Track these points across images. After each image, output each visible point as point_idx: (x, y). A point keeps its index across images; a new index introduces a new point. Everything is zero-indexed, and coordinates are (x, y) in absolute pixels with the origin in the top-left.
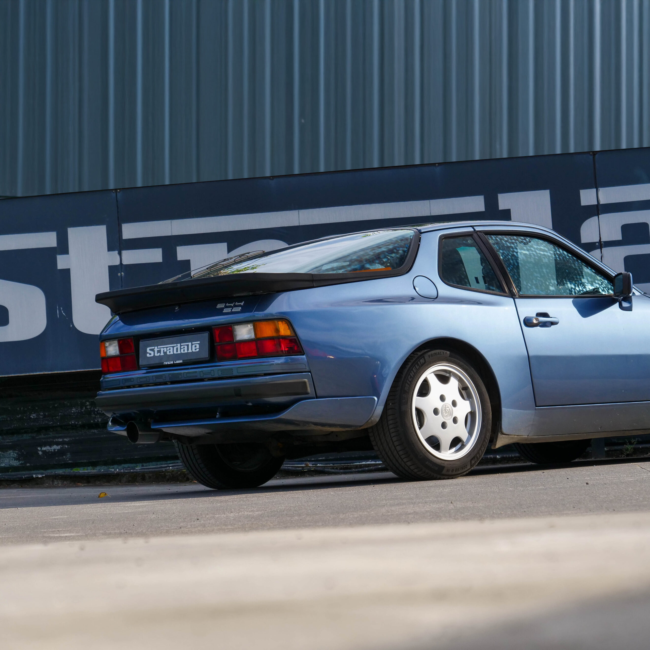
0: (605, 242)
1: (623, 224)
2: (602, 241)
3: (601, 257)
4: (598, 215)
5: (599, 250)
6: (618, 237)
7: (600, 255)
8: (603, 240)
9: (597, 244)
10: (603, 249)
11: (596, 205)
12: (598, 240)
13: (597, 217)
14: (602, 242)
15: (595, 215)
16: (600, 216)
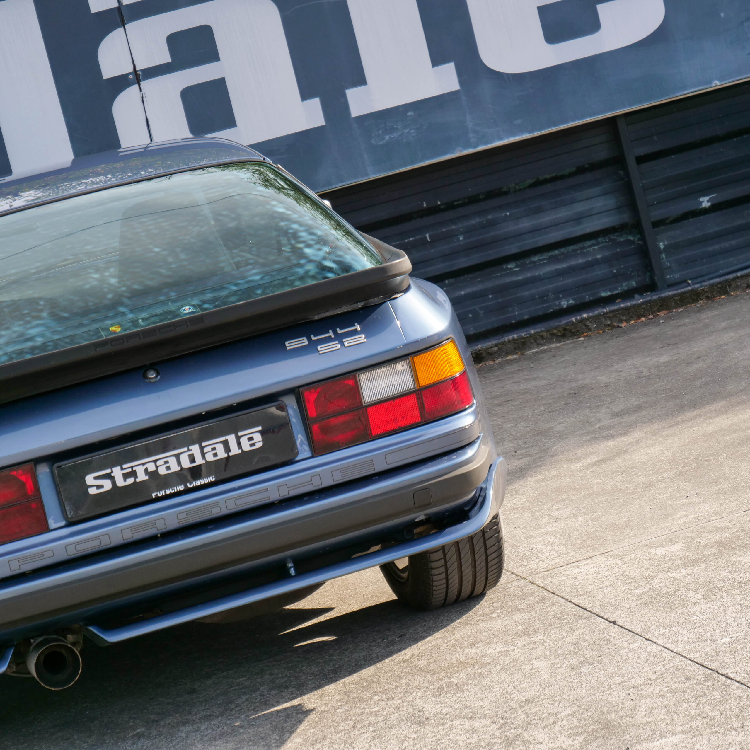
0: (142, 71)
1: (169, 33)
2: (137, 69)
3: (141, 99)
4: (123, 24)
5: (136, 86)
6: (165, 57)
7: (138, 95)
8: (140, 67)
9: (131, 76)
10: (142, 83)
11: (117, 8)
12: (131, 70)
13: (121, 29)
14: (138, 71)
15: (120, 27)
16: (126, 26)
